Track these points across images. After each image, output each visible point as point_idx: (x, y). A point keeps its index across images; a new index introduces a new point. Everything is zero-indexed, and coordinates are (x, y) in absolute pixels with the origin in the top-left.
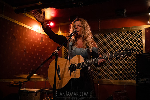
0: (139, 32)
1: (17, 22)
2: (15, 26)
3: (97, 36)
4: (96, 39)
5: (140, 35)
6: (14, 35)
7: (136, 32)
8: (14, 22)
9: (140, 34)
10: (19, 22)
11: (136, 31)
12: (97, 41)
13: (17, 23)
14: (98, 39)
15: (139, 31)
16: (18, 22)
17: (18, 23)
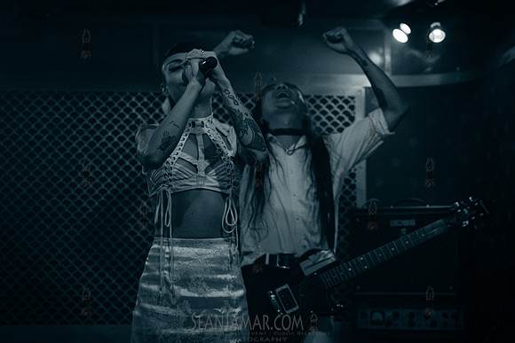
0: (341, 103)
5: (347, 119)
7: (330, 102)
9: (346, 113)
11: (330, 97)
15: (341, 98)
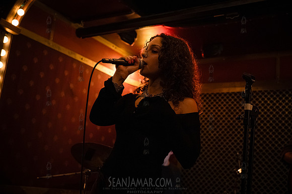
1: (78, 57)
2: (75, 66)
3: (272, 96)
4: (268, 105)
6: (72, 86)
8: (73, 56)
10: (84, 58)
12: (271, 107)
13: (80, 60)
14: (274, 104)
16: (82, 57)
17: (82, 59)
